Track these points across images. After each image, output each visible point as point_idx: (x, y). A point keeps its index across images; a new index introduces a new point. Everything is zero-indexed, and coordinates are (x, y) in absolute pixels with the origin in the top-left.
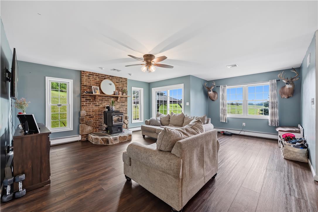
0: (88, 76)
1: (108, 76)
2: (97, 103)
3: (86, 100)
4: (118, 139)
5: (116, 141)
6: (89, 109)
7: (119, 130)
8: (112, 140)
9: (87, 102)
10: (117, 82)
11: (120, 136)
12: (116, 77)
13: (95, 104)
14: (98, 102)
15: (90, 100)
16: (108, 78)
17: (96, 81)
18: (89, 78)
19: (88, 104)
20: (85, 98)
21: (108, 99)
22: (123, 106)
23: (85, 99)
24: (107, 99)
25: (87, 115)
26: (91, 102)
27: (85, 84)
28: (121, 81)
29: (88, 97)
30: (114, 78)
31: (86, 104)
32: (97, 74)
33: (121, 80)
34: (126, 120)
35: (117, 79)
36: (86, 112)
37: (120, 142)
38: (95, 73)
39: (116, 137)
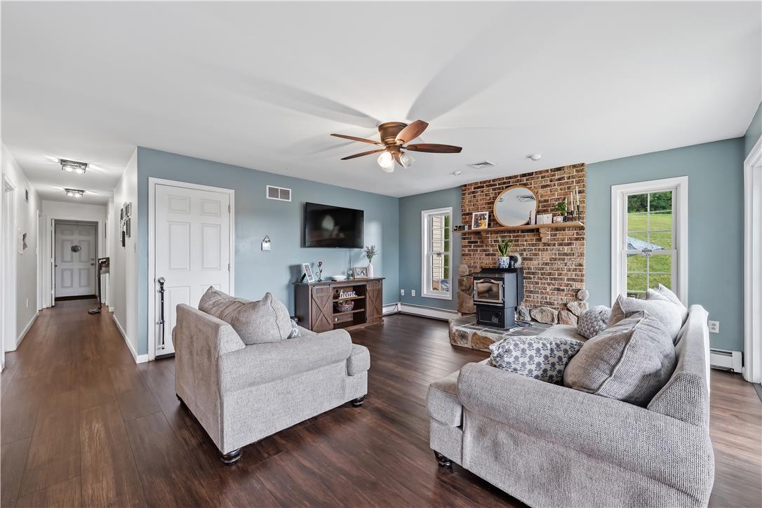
0: (473, 192)
1: (516, 177)
2: (491, 249)
3: (469, 242)
4: (470, 338)
5: (465, 342)
6: (474, 263)
7: (495, 320)
8: (454, 334)
9: (470, 246)
10: (543, 187)
11: (475, 334)
12: (540, 172)
13: (485, 251)
14: (492, 246)
15: (477, 242)
16: (518, 181)
17: (488, 198)
18: (474, 197)
19: (473, 250)
20: (468, 238)
21: (517, 236)
22: (566, 254)
23: (467, 241)
24: (514, 236)
25: (469, 275)
26: (478, 246)
27: (468, 211)
28: (559, 179)
29: (472, 236)
30: (533, 179)
31: (469, 251)
32: (490, 181)
33: (557, 177)
34: (576, 303)
35: (543, 177)
36: (469, 267)
37: (475, 348)
38: (485, 182)
39: (465, 332)
